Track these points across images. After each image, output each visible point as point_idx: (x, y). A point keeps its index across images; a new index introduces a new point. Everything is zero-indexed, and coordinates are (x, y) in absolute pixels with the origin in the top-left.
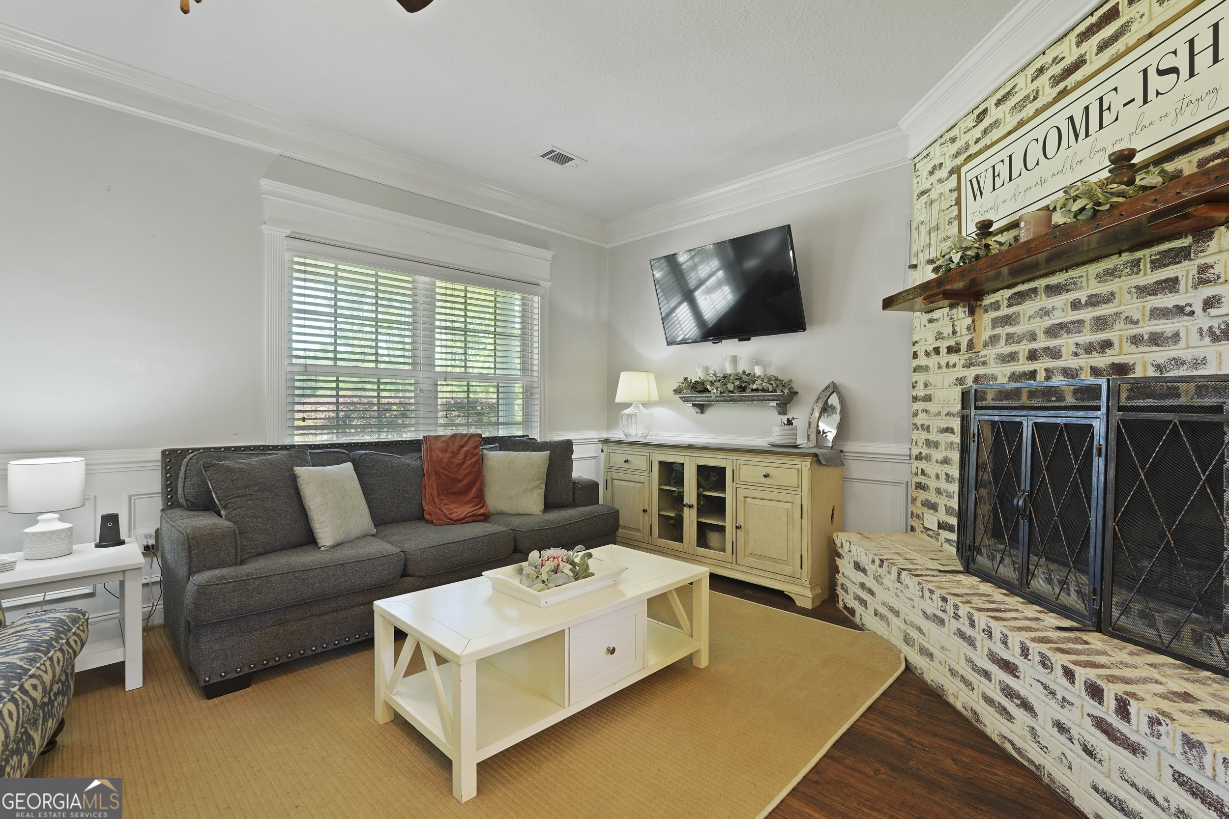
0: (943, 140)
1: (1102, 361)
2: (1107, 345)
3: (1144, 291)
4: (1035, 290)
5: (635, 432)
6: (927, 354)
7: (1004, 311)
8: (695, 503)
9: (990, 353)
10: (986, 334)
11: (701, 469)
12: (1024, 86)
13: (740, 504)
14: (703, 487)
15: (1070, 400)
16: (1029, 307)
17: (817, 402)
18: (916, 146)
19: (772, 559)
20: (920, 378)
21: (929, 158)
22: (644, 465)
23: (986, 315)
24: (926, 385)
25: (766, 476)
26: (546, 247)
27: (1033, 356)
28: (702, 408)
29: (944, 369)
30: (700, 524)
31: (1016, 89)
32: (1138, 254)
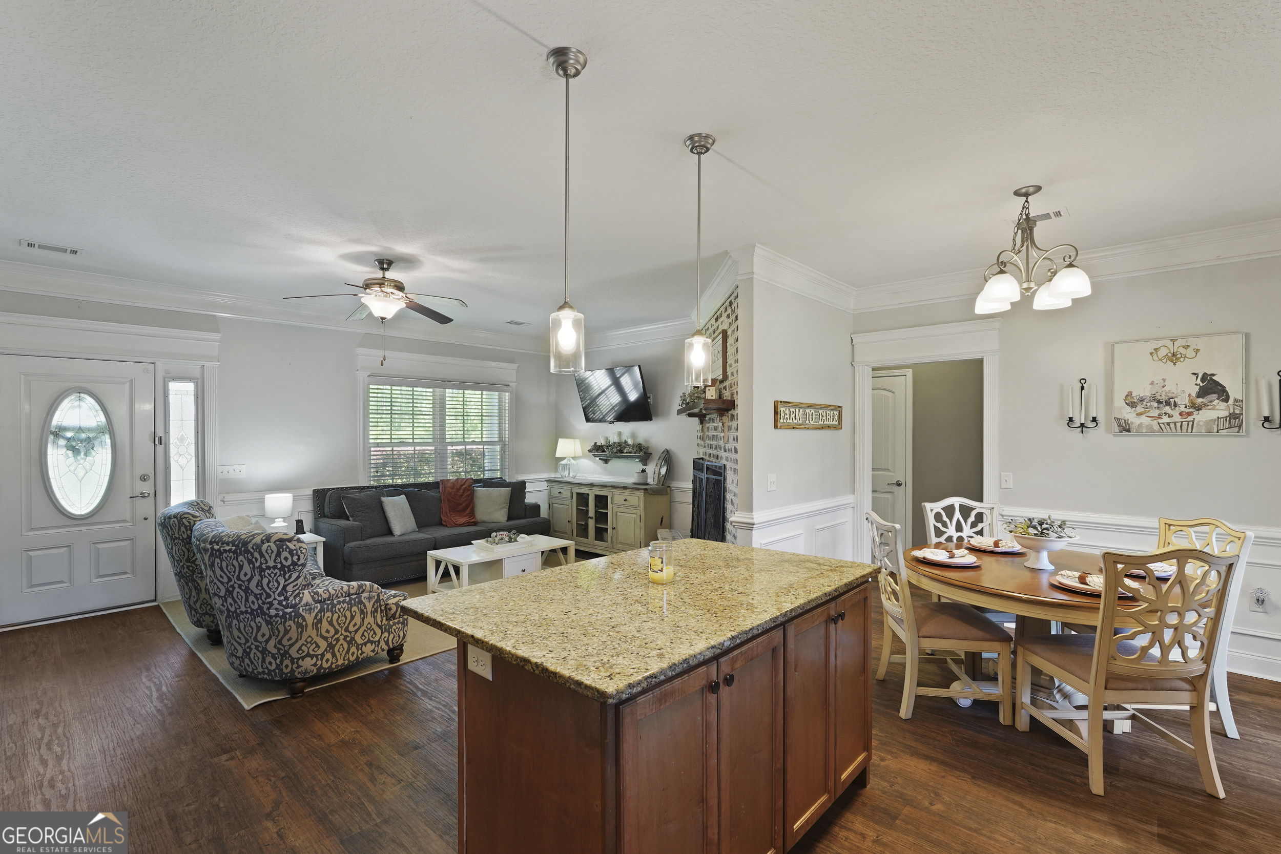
5: (567, 476)
8: (594, 516)
11: (596, 496)
13: (614, 516)
14: (598, 507)
17: (659, 459)
19: (627, 545)
22: (569, 495)
25: (625, 500)
26: (513, 362)
28: (606, 461)
30: (595, 528)
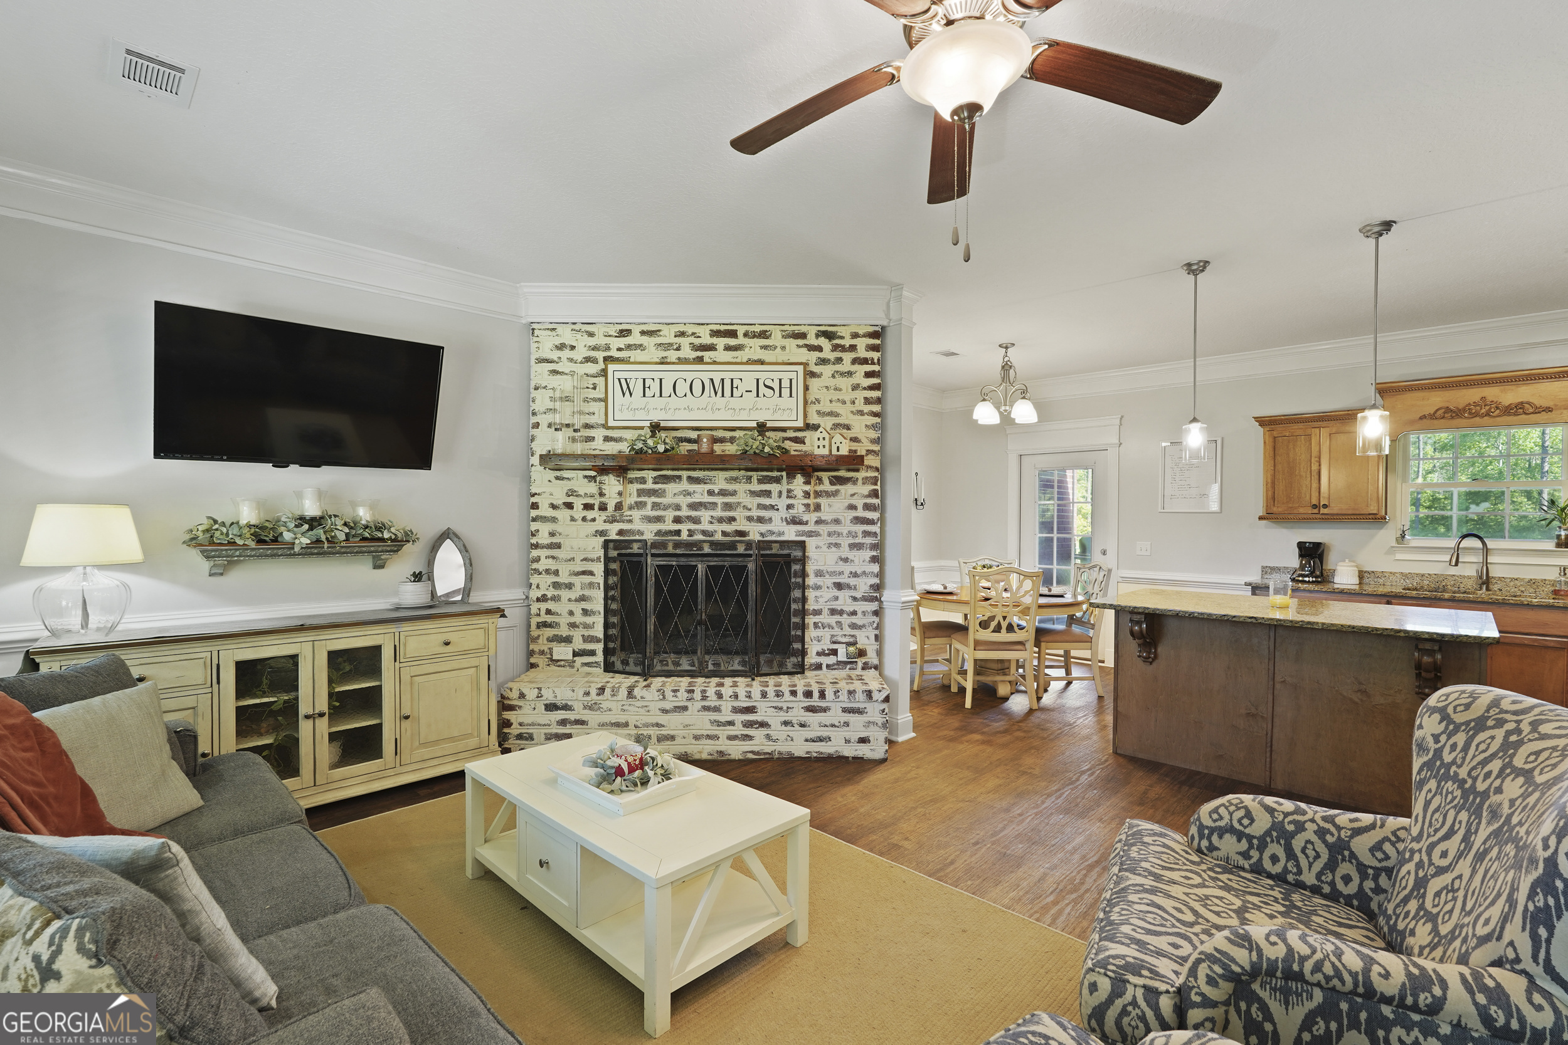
0: (576, 327)
1: (729, 528)
2: (732, 519)
3: (753, 493)
4: (679, 477)
6: (554, 507)
7: (650, 485)
8: (323, 707)
9: (636, 514)
10: (633, 499)
11: (333, 656)
12: (668, 335)
15: (707, 549)
16: (671, 488)
18: (531, 313)
19: (452, 739)
20: (544, 529)
21: (554, 333)
22: (197, 674)
23: (631, 485)
24: (552, 534)
25: (446, 643)
27: (677, 520)
29: (580, 522)
31: (661, 333)
32: (750, 473)
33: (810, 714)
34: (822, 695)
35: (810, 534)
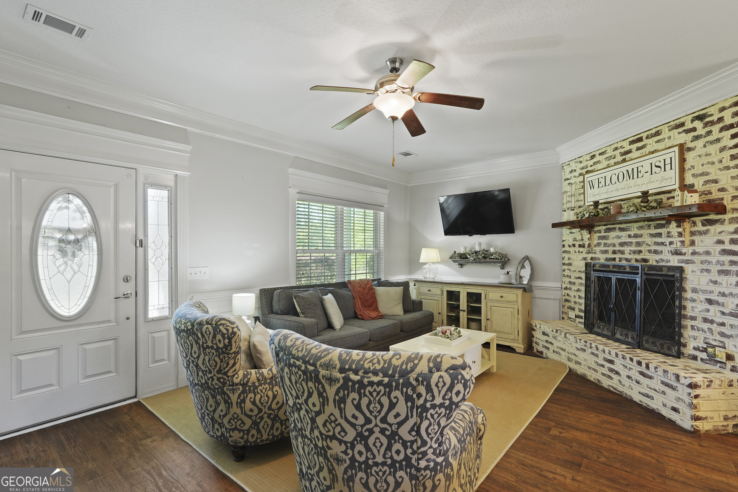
0: (576, 161)
1: (639, 257)
2: (640, 252)
3: (652, 235)
4: (615, 228)
5: (430, 277)
6: (569, 246)
7: (603, 234)
8: (466, 309)
9: (598, 249)
10: (596, 242)
11: (468, 294)
12: (610, 153)
13: (489, 309)
14: (469, 302)
15: (628, 270)
16: (612, 234)
17: (519, 264)
18: (564, 159)
19: (504, 333)
20: (566, 256)
21: (569, 166)
22: (439, 292)
23: (595, 234)
24: (569, 259)
25: (501, 297)
26: (385, 188)
27: (614, 252)
28: (461, 265)
29: (577, 253)
30: (468, 319)
31: (607, 152)
32: (650, 223)
33: (642, 377)
34: (647, 367)
35: (687, 262)
